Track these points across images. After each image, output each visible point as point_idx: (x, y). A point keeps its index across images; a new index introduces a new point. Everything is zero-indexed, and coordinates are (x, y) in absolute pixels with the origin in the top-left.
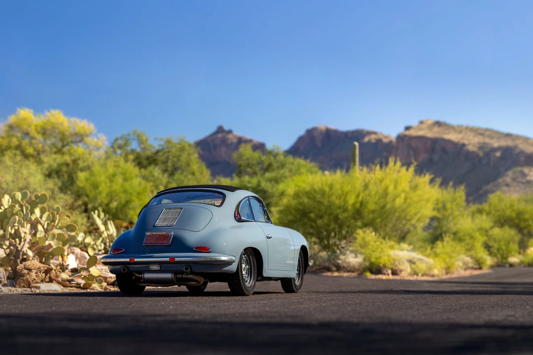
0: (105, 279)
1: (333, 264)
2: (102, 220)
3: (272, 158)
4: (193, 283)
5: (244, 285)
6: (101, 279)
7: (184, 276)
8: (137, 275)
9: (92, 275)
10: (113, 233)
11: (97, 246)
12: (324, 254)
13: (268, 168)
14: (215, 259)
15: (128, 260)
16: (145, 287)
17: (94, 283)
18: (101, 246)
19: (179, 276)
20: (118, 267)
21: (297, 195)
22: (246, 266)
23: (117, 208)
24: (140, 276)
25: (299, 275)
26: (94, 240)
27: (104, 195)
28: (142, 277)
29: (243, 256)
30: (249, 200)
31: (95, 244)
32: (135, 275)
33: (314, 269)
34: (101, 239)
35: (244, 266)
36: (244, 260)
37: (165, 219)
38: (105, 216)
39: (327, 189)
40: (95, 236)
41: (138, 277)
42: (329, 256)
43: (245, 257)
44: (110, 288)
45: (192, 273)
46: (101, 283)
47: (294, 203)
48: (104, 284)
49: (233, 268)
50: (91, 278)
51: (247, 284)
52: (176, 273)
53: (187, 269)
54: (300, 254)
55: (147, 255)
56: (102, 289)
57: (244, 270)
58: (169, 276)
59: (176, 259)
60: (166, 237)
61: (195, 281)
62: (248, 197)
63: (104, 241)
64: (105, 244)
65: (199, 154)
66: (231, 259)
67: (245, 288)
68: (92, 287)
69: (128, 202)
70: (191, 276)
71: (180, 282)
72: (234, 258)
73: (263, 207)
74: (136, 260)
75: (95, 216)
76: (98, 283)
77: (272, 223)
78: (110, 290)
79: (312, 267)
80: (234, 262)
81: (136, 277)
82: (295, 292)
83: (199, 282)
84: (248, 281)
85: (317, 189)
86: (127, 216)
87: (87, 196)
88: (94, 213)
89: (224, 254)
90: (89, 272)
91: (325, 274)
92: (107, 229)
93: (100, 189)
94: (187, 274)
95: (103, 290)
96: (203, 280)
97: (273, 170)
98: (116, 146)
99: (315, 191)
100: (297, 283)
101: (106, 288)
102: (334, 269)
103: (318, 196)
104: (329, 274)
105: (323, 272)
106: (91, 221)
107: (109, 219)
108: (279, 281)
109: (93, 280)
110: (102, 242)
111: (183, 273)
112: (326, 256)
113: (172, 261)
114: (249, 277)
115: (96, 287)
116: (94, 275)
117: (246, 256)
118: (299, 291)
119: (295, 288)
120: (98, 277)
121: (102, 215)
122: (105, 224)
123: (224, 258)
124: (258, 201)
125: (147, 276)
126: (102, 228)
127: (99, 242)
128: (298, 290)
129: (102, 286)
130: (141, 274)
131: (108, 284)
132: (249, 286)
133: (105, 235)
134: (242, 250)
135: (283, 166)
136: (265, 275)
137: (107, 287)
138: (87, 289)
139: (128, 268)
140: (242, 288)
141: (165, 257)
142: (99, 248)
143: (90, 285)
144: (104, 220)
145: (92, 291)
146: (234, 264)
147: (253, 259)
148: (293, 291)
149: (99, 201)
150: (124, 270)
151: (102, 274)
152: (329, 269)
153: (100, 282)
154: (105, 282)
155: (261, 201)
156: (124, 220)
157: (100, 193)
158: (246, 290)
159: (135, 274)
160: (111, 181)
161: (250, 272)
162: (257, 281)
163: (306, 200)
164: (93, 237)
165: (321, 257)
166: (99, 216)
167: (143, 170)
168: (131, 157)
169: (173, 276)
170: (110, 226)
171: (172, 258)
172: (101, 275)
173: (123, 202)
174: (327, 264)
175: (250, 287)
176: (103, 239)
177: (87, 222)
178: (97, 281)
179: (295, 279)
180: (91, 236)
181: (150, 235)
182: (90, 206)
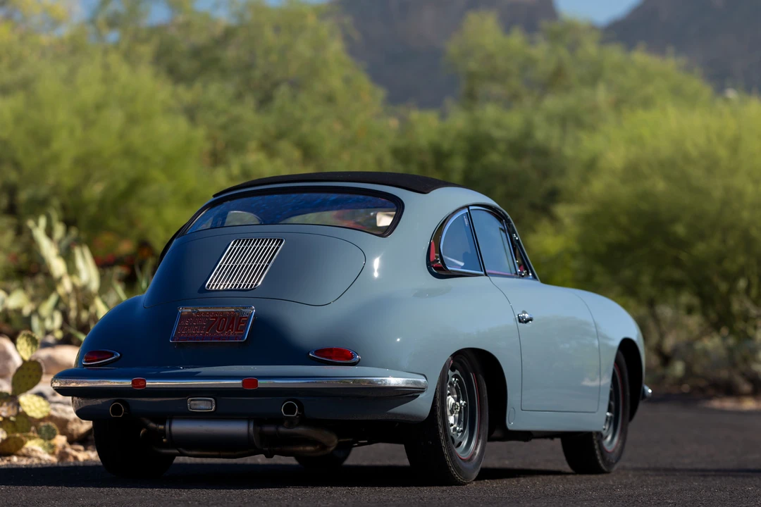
0: (63, 425)
1: (743, 374)
2: (59, 242)
3: (563, 52)
4: (309, 448)
5: (452, 454)
6: (48, 427)
7: (282, 429)
8: (152, 425)
9: (24, 415)
10: (90, 281)
11: (42, 319)
12: (713, 343)
13: (554, 81)
14: (370, 382)
15: (127, 383)
16: (174, 456)
17: (31, 438)
18: (52, 318)
19: (269, 429)
20: (99, 401)
21: (633, 171)
22: (458, 400)
23: (101, 203)
24: (161, 427)
25: (613, 422)
26: (33, 299)
27: (66, 163)
28: (164, 431)
29: (450, 373)
30: (469, 215)
31: (35, 312)
32: (146, 426)
33: (686, 388)
34: (53, 299)
35: (451, 400)
36: (451, 384)
37: (232, 272)
38: (67, 231)
39: (723, 153)
40: (36, 287)
41: (155, 431)
42: (730, 350)
43: (456, 376)
44: (74, 453)
45: (304, 421)
46: (50, 439)
47: (625, 192)
48: (60, 440)
49: (422, 405)
50: (23, 424)
51: (459, 451)
52: (258, 421)
53: (290, 409)
54: (617, 362)
55: (182, 370)
56: (53, 454)
57: (452, 412)
58: (239, 428)
59: (259, 381)
60: (236, 321)
61: (314, 442)
62: (467, 207)
63: (62, 306)
64: (65, 315)
65: (347, 38)
66: (415, 383)
67: (453, 461)
68: (24, 451)
69: (135, 185)
70: (301, 430)
71: (272, 445)
72: (423, 380)
73: (510, 232)
74: (149, 383)
75: (39, 233)
76: (42, 438)
77: (534, 277)
78: (75, 458)
79: (681, 381)
80: (422, 390)
81: (150, 430)
82: (602, 472)
83: (324, 447)
84: (464, 443)
85: (694, 153)
86: (132, 224)
87: (17, 165)
88: (37, 224)
89: (396, 368)
90: (18, 405)
91: (716, 404)
92: (72, 270)
93: (56, 145)
94: (291, 423)
95: (54, 460)
96: (336, 441)
97: (568, 89)
98: (101, 19)
99: (687, 158)
100: (610, 442)
101: (63, 455)
102: (746, 387)
103: (697, 174)
104: (728, 404)
105: (710, 398)
106: (25, 239)
107: (78, 242)
108: (558, 441)
109: (28, 431)
110: (56, 307)
111: (278, 421)
112: (722, 352)
113: (250, 387)
114: (467, 432)
115: (38, 451)
116: (30, 414)
117: (457, 372)
118: (615, 467)
119: (604, 459)
120: (42, 420)
121: (59, 230)
122: (67, 255)
123: (394, 381)
124: (496, 217)
125: (179, 427)
126: (58, 266)
127: (47, 307)
128: (609, 465)
129: (53, 447)
130: (164, 424)
131: (71, 441)
132: (465, 456)
133: (66, 286)
134: (445, 357)
135: (594, 76)
136: (512, 424)
137: (69, 450)
138: (10, 454)
139: (126, 404)
140: (445, 461)
141: (229, 377)
142: (48, 324)
143: (21, 444)
144: (65, 243)
145: (24, 462)
146: (421, 396)
147: (477, 379)
148: (597, 470)
149: (51, 180)
150: (116, 410)
151: (55, 410)
152: (729, 390)
153: (48, 435)
154: (62, 434)
155: (505, 217)
156: (122, 236)
157: (55, 159)
158: (459, 470)
159: (147, 421)
160: (88, 124)
161: (468, 419)
162: (491, 439)
163: (660, 186)
164: (31, 290)
165: (706, 353)
166: (49, 233)
167: (181, 89)
168: (146, 50)
169: (251, 428)
170: (80, 263)
171: (250, 381)
172: (54, 413)
173: (122, 185)
174: (724, 374)
175: (470, 459)
176: (59, 300)
177: (14, 242)
178: (39, 431)
179: (604, 433)
180: (24, 288)
181: (189, 316)
182: (23, 196)
